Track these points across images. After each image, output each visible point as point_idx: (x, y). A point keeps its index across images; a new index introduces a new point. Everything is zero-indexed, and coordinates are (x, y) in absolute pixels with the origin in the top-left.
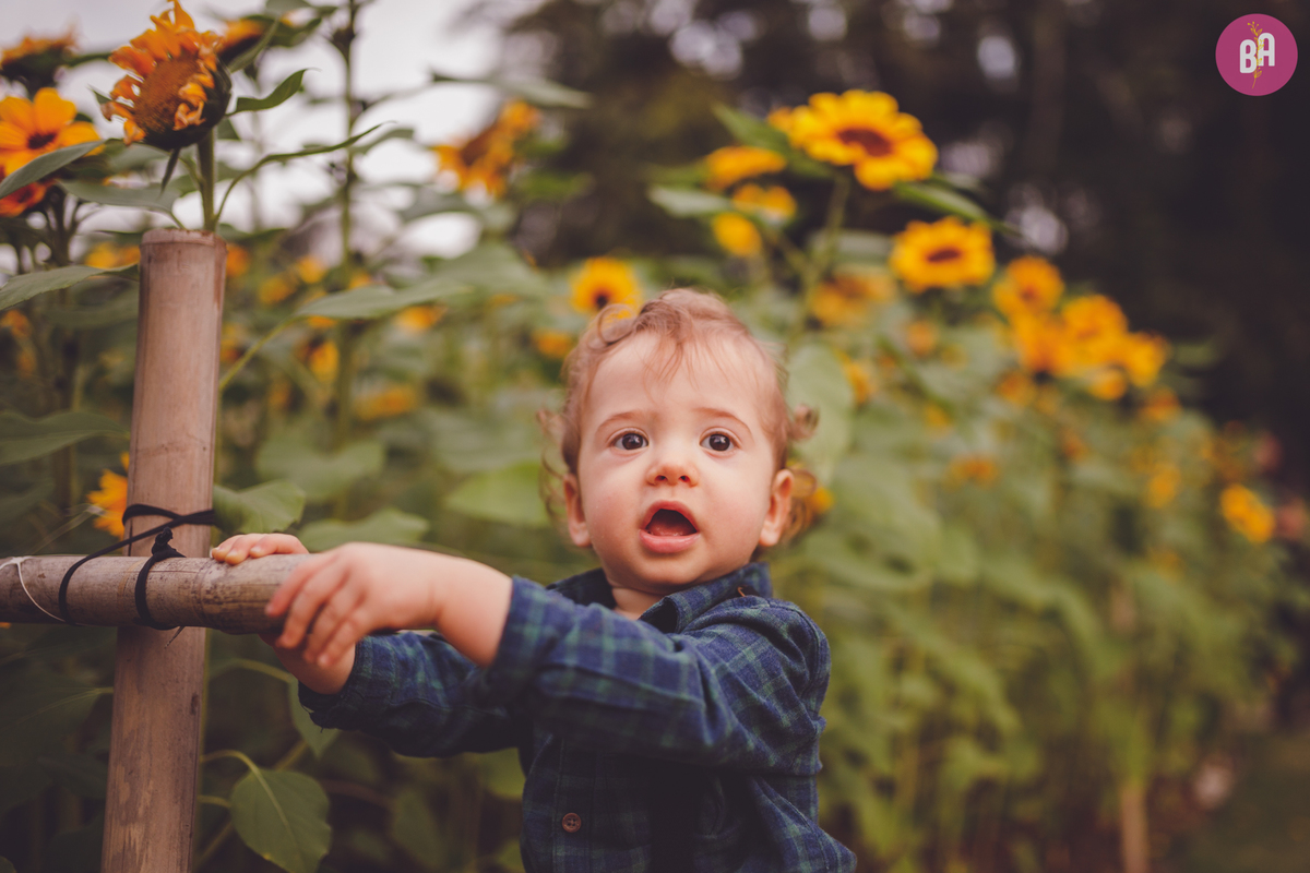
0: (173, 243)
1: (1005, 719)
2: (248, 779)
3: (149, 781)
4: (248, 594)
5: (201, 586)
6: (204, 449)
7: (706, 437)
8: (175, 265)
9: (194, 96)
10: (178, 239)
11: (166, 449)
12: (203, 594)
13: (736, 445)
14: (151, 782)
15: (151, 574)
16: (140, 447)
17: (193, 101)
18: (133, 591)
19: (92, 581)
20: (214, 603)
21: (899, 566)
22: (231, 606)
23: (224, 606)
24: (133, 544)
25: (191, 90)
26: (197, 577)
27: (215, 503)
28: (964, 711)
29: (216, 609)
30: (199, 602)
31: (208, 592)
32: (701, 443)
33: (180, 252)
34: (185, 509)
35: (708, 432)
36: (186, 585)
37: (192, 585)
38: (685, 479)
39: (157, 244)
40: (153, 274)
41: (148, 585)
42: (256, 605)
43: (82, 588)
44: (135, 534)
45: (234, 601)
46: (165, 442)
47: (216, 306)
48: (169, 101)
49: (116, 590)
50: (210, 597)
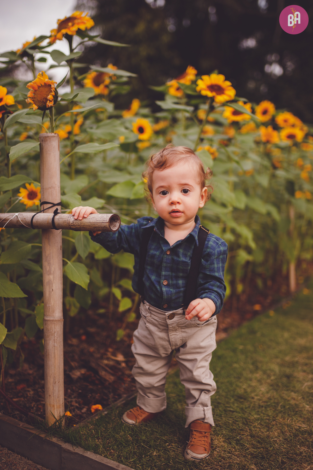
0: (48, 137)
1: (253, 245)
2: (68, 265)
3: (53, 265)
4: (82, 224)
5: (69, 222)
6: (59, 187)
7: (182, 190)
8: (49, 142)
9: (51, 98)
10: (49, 135)
11: (51, 188)
12: (70, 224)
13: (189, 191)
14: (54, 266)
15: (55, 219)
16: (44, 187)
17: (51, 100)
18: (51, 223)
19: (39, 220)
20: (74, 226)
21: (224, 205)
22: (78, 227)
23: (76, 227)
24: (44, 211)
25: (50, 97)
26: (68, 220)
27: (61, 201)
28: (242, 242)
29: (74, 227)
30: (70, 225)
31: (72, 224)
32: (181, 192)
33: (50, 139)
34: (56, 202)
35: (182, 189)
36: (65, 222)
37: (67, 222)
38: (178, 203)
39: (44, 137)
40: (44, 145)
41: (55, 221)
42: (84, 226)
43: (37, 222)
44: (45, 209)
45: (79, 226)
46: (50, 186)
47: (59, 151)
48: (44, 99)
49: (46, 222)
50: (72, 225)
